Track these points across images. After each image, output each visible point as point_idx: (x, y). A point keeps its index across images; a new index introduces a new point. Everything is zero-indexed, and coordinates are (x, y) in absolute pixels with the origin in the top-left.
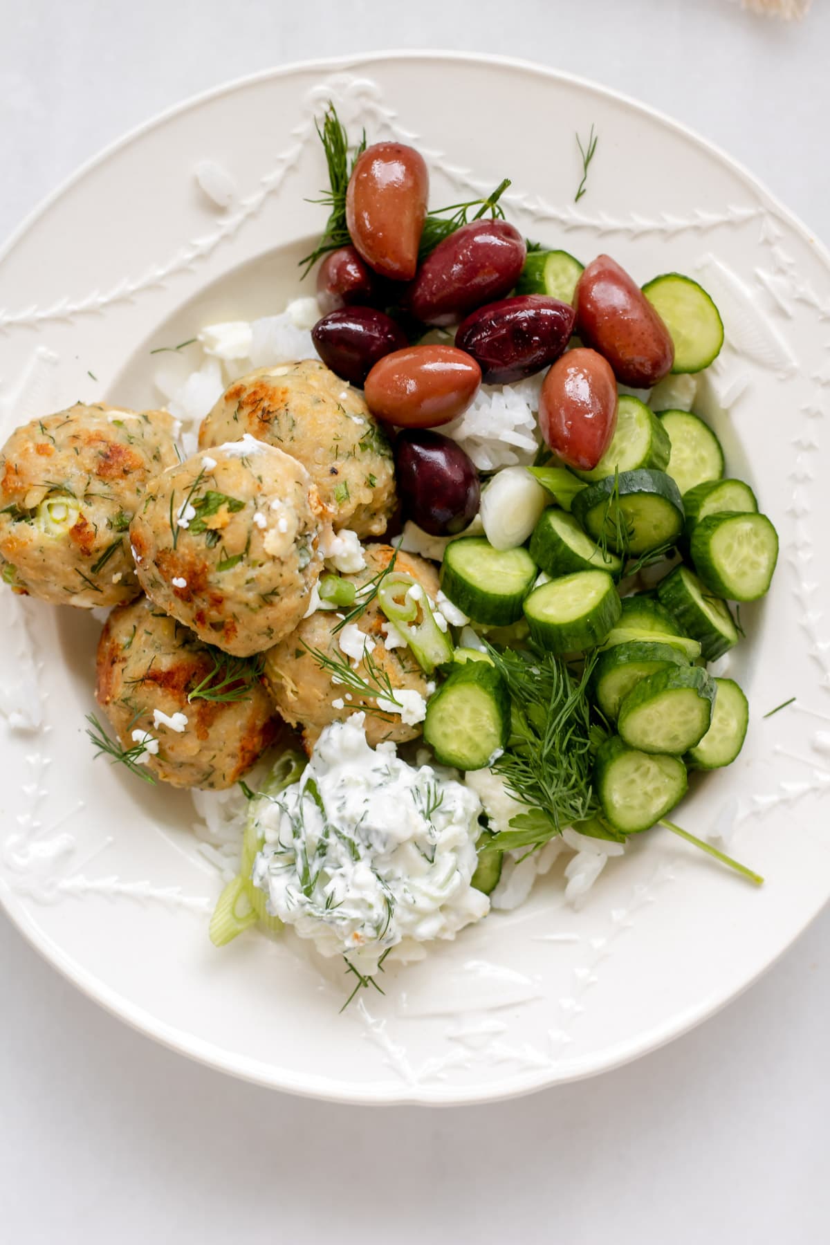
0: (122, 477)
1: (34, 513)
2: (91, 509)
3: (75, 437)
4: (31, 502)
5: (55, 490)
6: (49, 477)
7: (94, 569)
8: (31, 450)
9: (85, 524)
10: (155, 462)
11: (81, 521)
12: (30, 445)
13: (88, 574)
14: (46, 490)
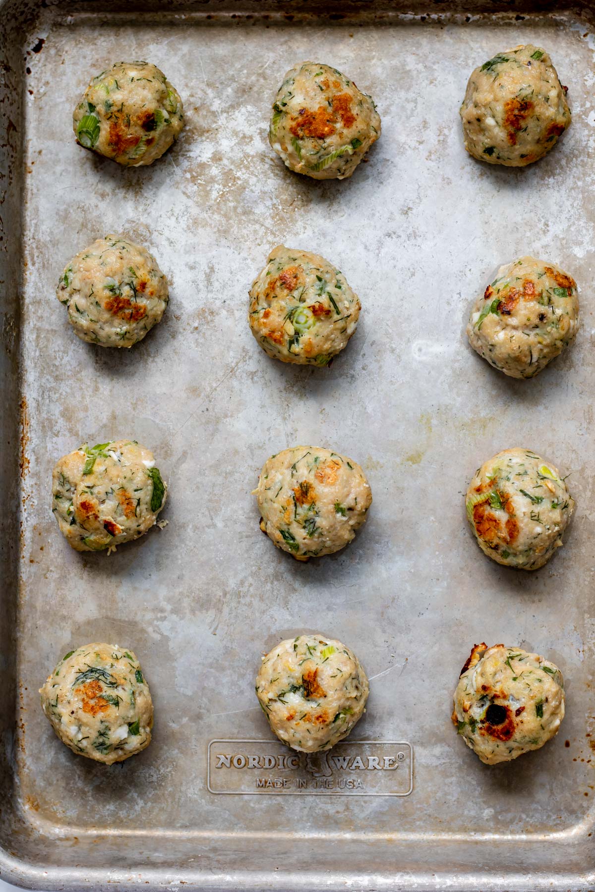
0: (297, 280)
1: (297, 333)
2: (308, 300)
3: (267, 295)
4: (292, 332)
5: (290, 316)
6: (283, 316)
7: (338, 313)
8: (265, 320)
9: (314, 307)
10: (297, 261)
11: (311, 309)
12: (262, 320)
13: (339, 317)
14: (288, 320)
